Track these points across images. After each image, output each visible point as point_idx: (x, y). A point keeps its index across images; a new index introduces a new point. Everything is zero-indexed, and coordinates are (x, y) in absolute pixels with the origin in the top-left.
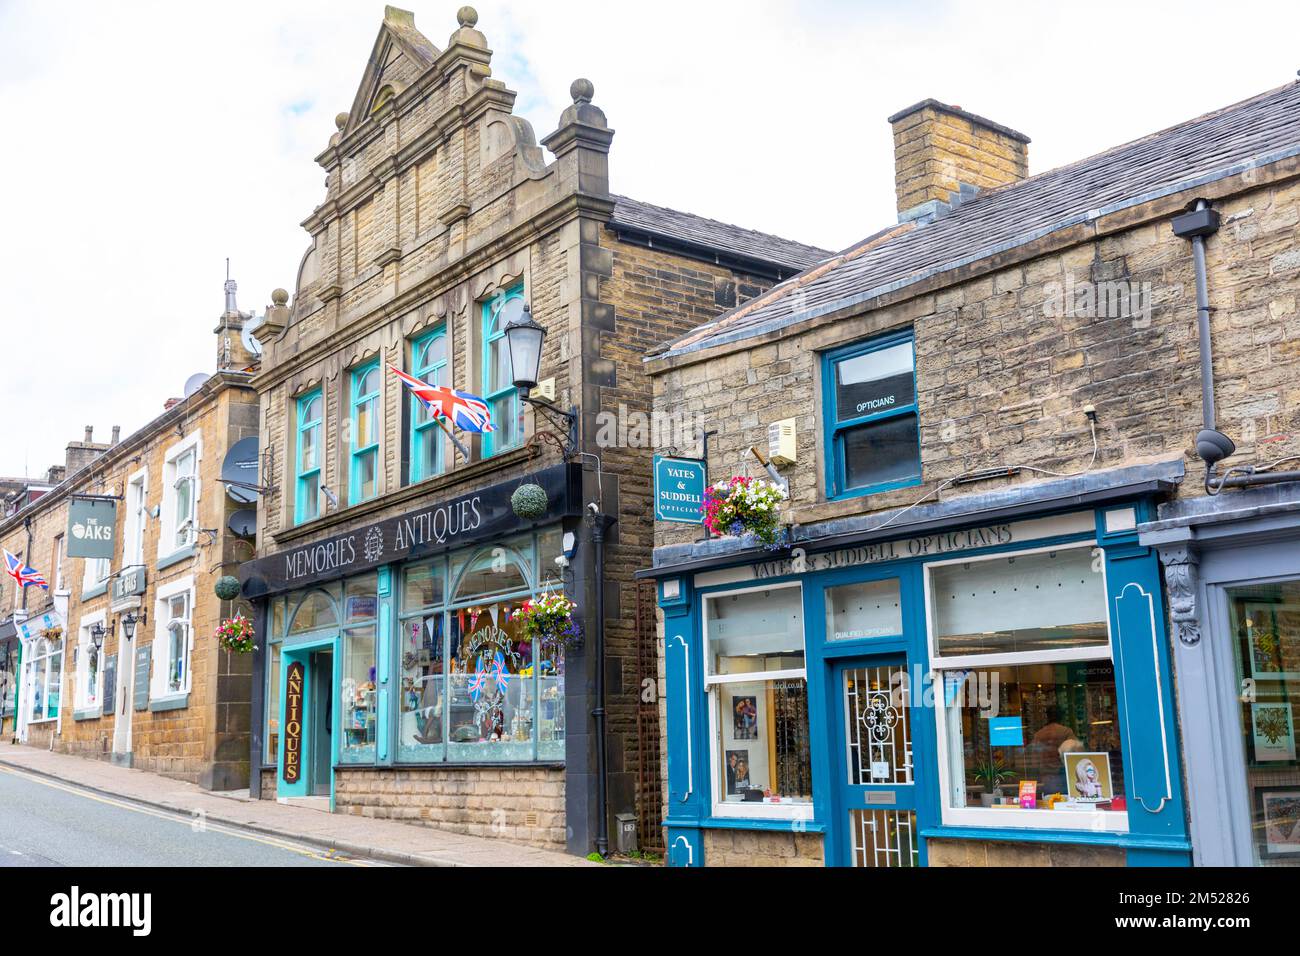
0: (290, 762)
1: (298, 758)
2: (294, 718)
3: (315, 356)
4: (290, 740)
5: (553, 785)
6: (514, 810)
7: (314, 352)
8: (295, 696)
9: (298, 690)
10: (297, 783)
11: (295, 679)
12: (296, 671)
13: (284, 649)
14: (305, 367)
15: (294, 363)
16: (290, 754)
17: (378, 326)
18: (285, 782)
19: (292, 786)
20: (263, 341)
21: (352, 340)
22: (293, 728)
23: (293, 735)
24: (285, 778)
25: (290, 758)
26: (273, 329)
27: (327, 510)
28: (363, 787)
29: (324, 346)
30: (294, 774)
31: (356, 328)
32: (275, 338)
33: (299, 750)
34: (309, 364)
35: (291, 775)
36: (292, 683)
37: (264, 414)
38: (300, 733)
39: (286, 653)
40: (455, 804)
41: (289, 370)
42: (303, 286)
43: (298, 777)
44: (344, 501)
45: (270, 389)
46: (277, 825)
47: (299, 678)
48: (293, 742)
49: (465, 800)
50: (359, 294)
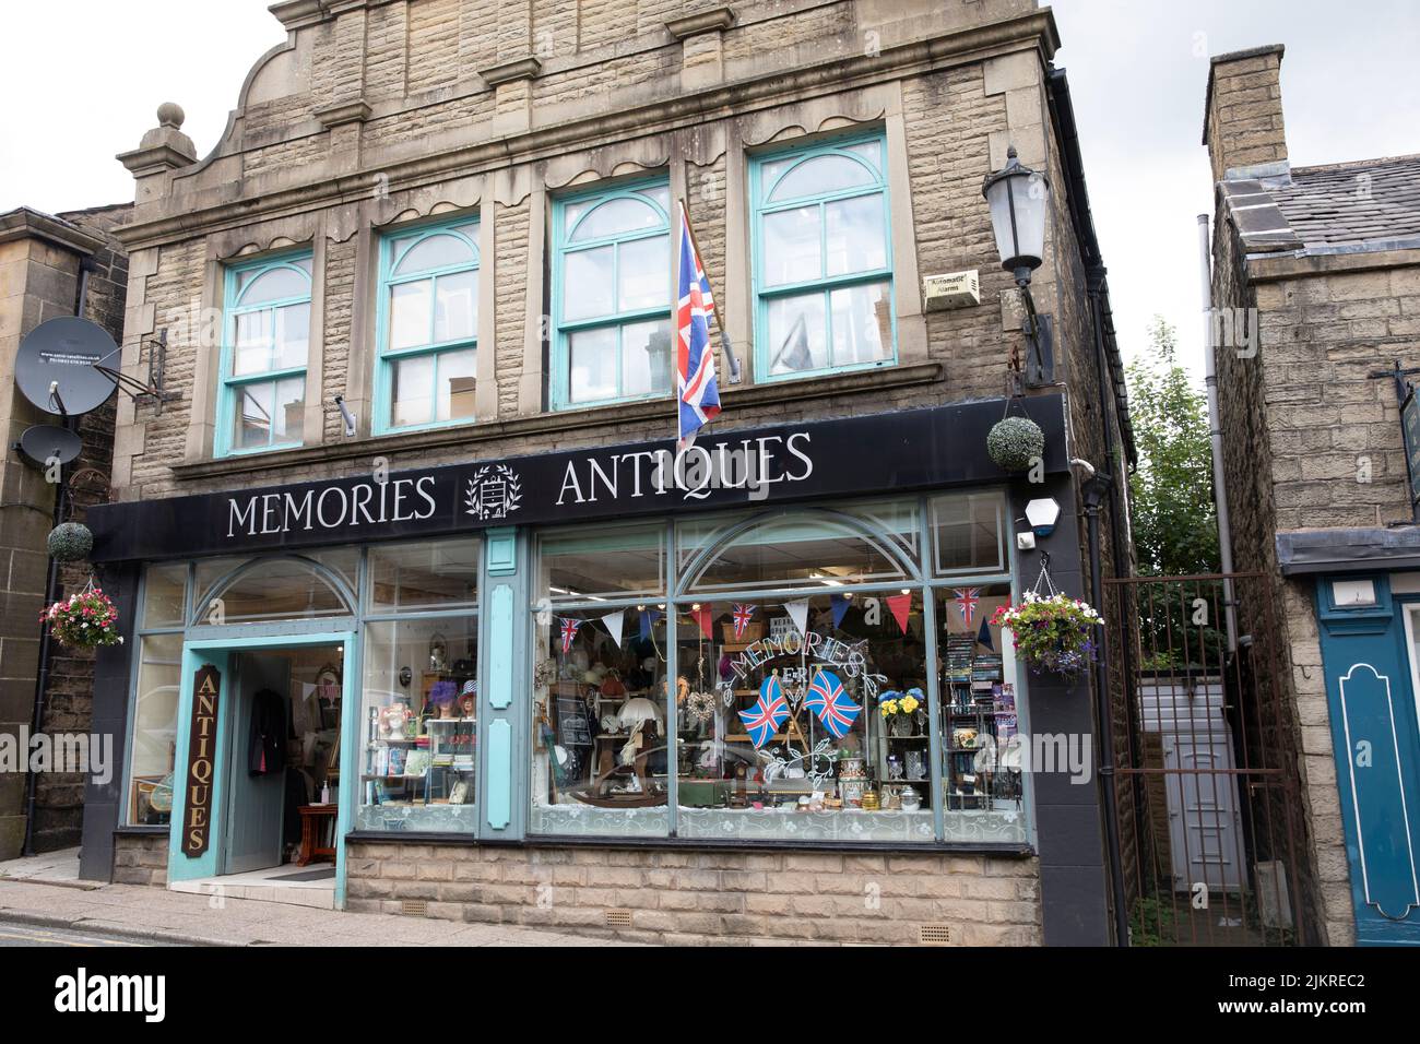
0: (194, 824)
1: (207, 816)
2: (203, 754)
3: (298, 203)
4: (195, 789)
5: (1002, 883)
6: (886, 918)
7: (294, 197)
8: (205, 720)
9: (210, 709)
10: (205, 855)
11: (206, 693)
12: (208, 679)
13: (188, 645)
14: (263, 218)
15: (243, 210)
16: (195, 810)
17: (479, 169)
18: (184, 856)
19: (195, 862)
20: (140, 174)
21: (406, 186)
22: (201, 770)
23: (202, 780)
24: (185, 849)
25: (194, 816)
26: (172, 158)
27: (324, 435)
28: (430, 871)
29: (333, 189)
30: (200, 842)
31: (421, 168)
32: (170, 171)
33: (208, 805)
34: (277, 215)
35: (196, 844)
36: (203, 699)
37: (141, 283)
38: (210, 779)
39: (194, 651)
40: (711, 905)
41: (222, 220)
42: (257, 98)
43: (205, 847)
44: (366, 425)
45: (160, 246)
46: (165, 923)
47: (212, 690)
48: (201, 792)
49: (739, 900)
50: (421, 121)
